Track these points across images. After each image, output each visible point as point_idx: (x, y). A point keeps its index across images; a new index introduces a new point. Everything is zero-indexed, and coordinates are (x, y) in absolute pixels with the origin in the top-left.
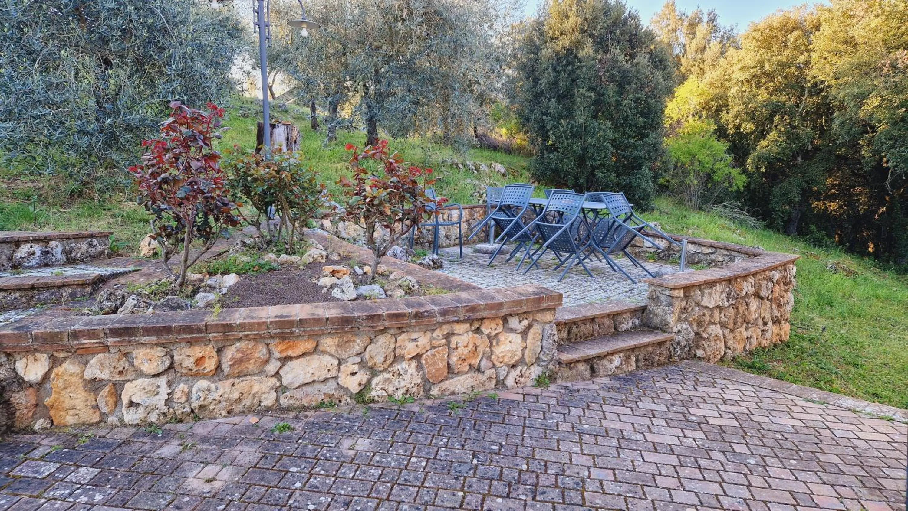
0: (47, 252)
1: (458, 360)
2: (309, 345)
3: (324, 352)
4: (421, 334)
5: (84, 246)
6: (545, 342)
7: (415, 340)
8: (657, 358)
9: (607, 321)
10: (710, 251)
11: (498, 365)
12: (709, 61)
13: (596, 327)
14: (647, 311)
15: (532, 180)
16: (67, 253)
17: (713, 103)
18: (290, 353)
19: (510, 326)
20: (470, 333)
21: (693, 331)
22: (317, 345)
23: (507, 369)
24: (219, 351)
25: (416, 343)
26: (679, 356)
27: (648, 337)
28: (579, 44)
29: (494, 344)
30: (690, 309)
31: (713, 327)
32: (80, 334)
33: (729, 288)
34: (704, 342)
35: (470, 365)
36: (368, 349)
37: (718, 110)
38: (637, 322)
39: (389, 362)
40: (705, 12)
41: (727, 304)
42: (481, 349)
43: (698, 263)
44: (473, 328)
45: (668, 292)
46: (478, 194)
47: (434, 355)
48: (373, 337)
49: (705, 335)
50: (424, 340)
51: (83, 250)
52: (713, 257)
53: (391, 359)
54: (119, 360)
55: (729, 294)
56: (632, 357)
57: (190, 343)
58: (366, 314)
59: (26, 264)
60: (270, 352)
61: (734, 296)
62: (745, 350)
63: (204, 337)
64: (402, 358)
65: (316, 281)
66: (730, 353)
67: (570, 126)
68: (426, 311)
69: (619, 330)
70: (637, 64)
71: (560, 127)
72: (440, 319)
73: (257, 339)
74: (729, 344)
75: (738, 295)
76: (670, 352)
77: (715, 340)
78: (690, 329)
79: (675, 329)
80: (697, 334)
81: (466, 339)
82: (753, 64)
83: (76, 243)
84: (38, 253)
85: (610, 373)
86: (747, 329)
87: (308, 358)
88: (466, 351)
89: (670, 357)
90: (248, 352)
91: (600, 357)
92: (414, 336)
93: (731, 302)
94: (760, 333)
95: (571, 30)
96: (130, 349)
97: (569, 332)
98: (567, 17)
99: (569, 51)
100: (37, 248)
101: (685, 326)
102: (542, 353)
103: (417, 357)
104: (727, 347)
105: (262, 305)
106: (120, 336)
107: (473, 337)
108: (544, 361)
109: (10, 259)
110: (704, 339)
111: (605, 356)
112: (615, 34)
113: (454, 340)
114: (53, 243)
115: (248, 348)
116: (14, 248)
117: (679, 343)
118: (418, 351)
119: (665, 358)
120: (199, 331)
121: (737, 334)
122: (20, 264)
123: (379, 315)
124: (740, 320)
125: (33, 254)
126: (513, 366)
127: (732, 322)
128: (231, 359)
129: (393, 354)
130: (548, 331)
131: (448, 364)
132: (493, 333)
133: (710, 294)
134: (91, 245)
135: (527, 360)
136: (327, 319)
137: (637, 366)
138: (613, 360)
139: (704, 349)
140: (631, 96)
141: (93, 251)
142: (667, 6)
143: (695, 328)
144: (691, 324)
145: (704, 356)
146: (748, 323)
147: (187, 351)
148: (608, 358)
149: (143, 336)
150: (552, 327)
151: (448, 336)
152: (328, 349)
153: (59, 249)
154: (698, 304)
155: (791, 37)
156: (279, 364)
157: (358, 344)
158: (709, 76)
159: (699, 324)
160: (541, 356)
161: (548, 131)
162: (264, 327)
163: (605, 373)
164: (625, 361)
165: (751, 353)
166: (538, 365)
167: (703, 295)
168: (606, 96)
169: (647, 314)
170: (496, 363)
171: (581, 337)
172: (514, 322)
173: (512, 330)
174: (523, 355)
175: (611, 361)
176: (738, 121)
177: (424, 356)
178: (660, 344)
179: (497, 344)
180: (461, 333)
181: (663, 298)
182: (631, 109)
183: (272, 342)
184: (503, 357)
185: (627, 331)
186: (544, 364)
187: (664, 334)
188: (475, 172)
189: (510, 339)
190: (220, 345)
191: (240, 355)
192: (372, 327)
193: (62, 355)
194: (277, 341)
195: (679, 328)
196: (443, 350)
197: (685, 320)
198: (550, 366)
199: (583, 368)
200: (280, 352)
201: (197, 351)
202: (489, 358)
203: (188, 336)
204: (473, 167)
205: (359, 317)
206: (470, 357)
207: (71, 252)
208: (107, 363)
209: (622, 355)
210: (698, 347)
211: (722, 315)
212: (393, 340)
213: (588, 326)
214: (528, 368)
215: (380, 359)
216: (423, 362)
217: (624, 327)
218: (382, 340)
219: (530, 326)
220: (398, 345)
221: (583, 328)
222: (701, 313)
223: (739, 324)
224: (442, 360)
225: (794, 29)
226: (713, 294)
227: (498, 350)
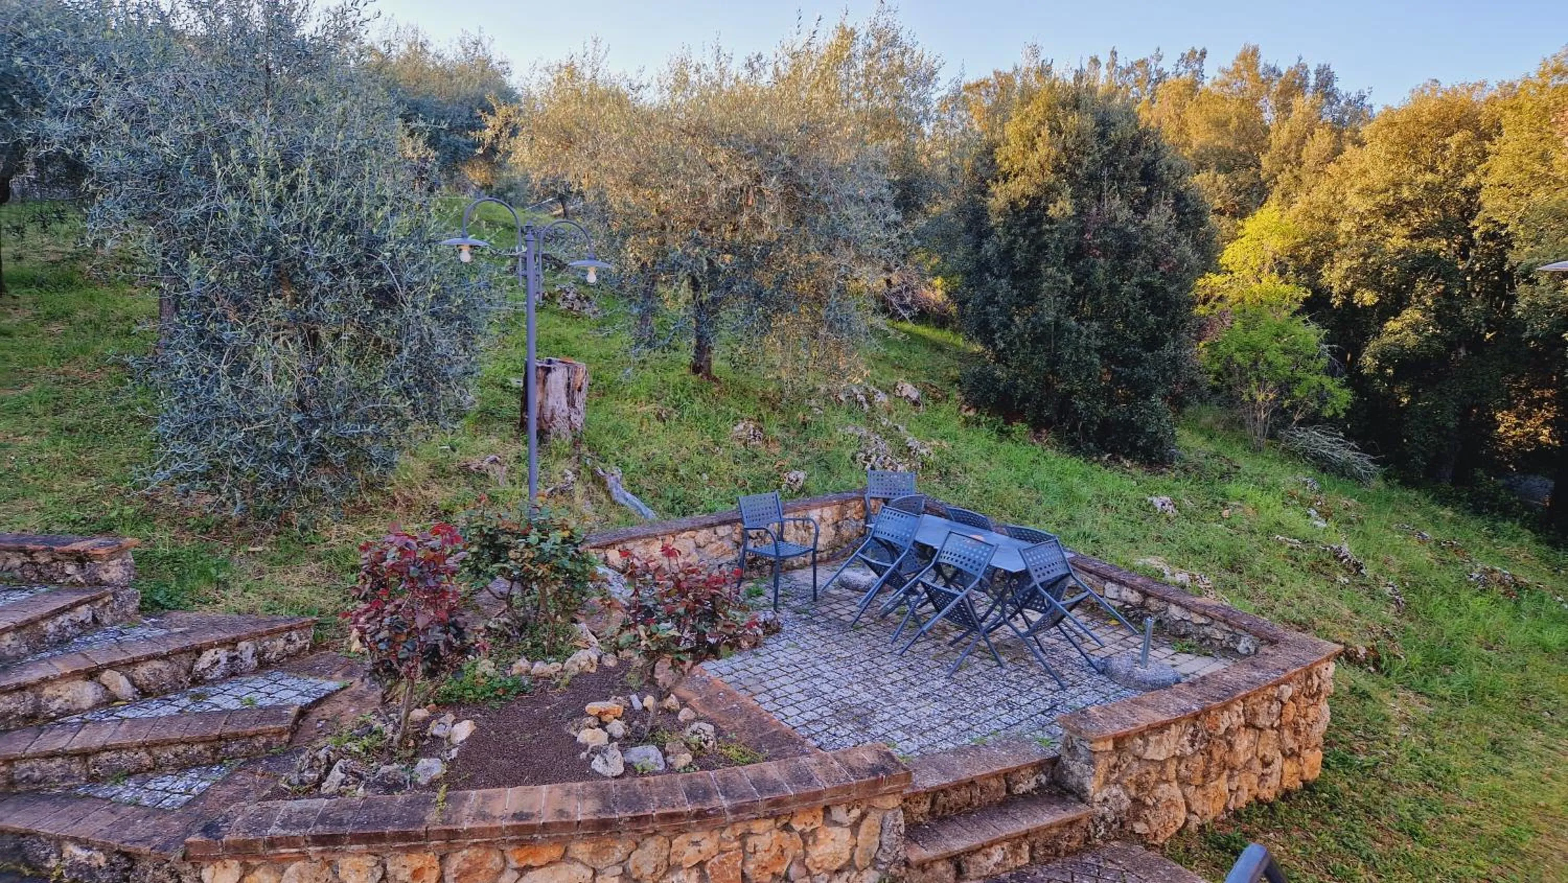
0: (235, 658)
1: (756, 869)
2: (555, 853)
3: (574, 860)
4: (705, 834)
5: (280, 643)
6: (885, 836)
7: (697, 843)
8: (1064, 844)
9: (994, 783)
10: (1202, 620)
11: (815, 872)
12: (1309, 163)
13: (977, 792)
14: (1059, 764)
15: (965, 407)
16: (258, 655)
17: (1306, 249)
18: (530, 862)
19: (834, 818)
20: (775, 831)
21: (1129, 796)
22: (566, 851)
23: (827, 876)
24: (442, 858)
25: (697, 848)
26: (1102, 837)
27: (1052, 813)
28: (1050, 191)
29: (810, 842)
30: (1124, 766)
31: (1164, 787)
32: (278, 842)
33: (1195, 726)
34: (1147, 812)
35: (774, 874)
36: (632, 856)
37: (1318, 260)
38: (1044, 779)
39: (660, 874)
40: (1312, 68)
41: (1189, 750)
42: (789, 854)
43: (1185, 636)
44: (779, 825)
45: (1087, 745)
46: (864, 455)
47: (723, 863)
48: (639, 840)
49: (1149, 802)
50: (709, 844)
51: (280, 649)
52: (1207, 630)
53: (663, 870)
54: (322, 869)
55: (1194, 735)
56: (1023, 846)
57: (408, 851)
58: (630, 814)
59: (209, 677)
60: (505, 860)
61: (1203, 736)
62: (1226, 809)
63: (424, 846)
64: (679, 866)
65: (574, 733)
66: (1195, 821)
67: (1029, 325)
68: (712, 809)
69: (1015, 792)
70: (1148, 227)
71: (1013, 328)
72: (730, 817)
73: (489, 845)
74: (1193, 808)
75: (1210, 735)
76: (1089, 832)
77: (1168, 807)
78: (1123, 796)
79: (1099, 797)
80: (1135, 800)
81: (769, 841)
82: (1381, 185)
83: (271, 641)
84: (224, 661)
85: (985, 873)
86: (1230, 778)
87: (553, 868)
88: (767, 857)
89: (1088, 838)
90: (478, 861)
91: (971, 852)
92: (697, 837)
93: (1196, 748)
94: (1256, 781)
95: (1038, 167)
96: (335, 857)
97: (933, 803)
98: (1033, 147)
99: (1035, 201)
100: (223, 654)
101: (1115, 791)
102: (881, 852)
103: (701, 865)
104: (1189, 810)
105: (499, 785)
106: (324, 844)
107: (779, 837)
108: (883, 863)
109: (189, 672)
110: (1148, 807)
111: (979, 850)
112: (1116, 168)
113: (751, 841)
114: (242, 645)
115: (477, 857)
116: (194, 656)
117: (1103, 818)
118: (701, 857)
119: (1079, 843)
120: (418, 837)
121: (1210, 790)
122: (201, 678)
123: (647, 817)
124: (1214, 770)
125: (218, 662)
126: (838, 871)
127: (1199, 774)
128: (456, 871)
129: (665, 863)
130: (890, 822)
131: (743, 873)
132: (808, 829)
133: (1159, 742)
134: (289, 641)
135: (857, 863)
136: (579, 822)
137: (1032, 858)
138: (992, 855)
139: (1147, 822)
140: (1135, 280)
141: (291, 648)
142: (1243, 57)
143: (1133, 793)
144: (1125, 788)
145: (1148, 831)
146: (1232, 769)
147: (403, 859)
148: (983, 851)
149: (351, 844)
150: (896, 815)
151: (742, 838)
152: (580, 857)
153: (250, 652)
154: (1139, 758)
155: (1453, 141)
156: (516, 875)
157: (619, 850)
158: (1301, 202)
159: (1140, 786)
160: (879, 856)
161: (994, 332)
162: (497, 833)
163: (978, 874)
164: (1011, 852)
165: (1237, 814)
166: (875, 869)
167: (1147, 743)
168: (1092, 277)
169: (1059, 769)
170: (811, 868)
171: (951, 809)
172: (839, 814)
173: (836, 823)
174: (852, 855)
175: (988, 856)
176: (1349, 283)
177: (709, 864)
178: (1071, 823)
179: (814, 842)
180: (761, 832)
181: (1081, 751)
182: (1134, 300)
183: (508, 849)
184: (822, 861)
185: (1026, 795)
186: (883, 867)
187: (1081, 806)
188: (866, 406)
189: (832, 836)
190: (444, 852)
191: (468, 865)
192: (638, 831)
193: (255, 863)
194: (514, 847)
195: (1105, 794)
196: (736, 855)
197: (1117, 782)
198: (893, 870)
199: (943, 869)
200: (518, 861)
201: (416, 861)
202: (802, 863)
203: (405, 845)
204: (863, 398)
205: (620, 819)
206: (773, 864)
207: (264, 653)
208: (307, 873)
209: (1005, 845)
210: (1137, 819)
211: (1182, 767)
212: (667, 845)
213: (963, 792)
214: (859, 874)
215: (648, 870)
216: (708, 872)
217: (1022, 788)
218: (651, 844)
219: (863, 816)
220: (673, 850)
221: (954, 796)
222: (1143, 771)
223: (1213, 776)
224: (734, 869)
225: (1459, 125)
226: (1165, 742)
227: (816, 853)
